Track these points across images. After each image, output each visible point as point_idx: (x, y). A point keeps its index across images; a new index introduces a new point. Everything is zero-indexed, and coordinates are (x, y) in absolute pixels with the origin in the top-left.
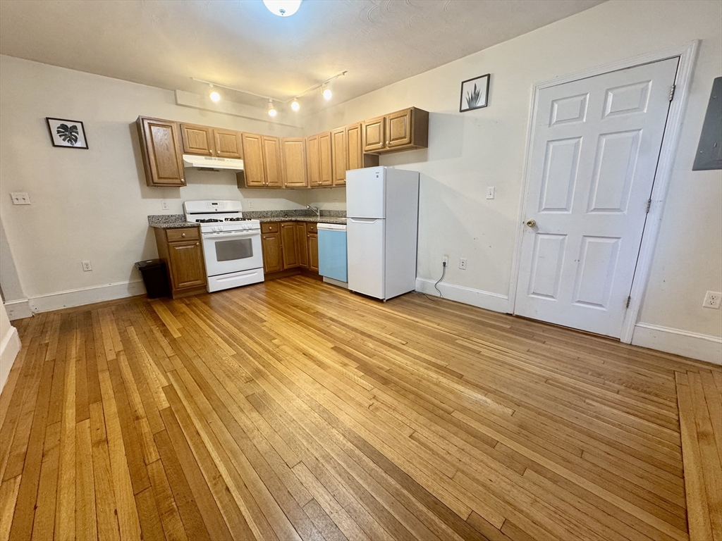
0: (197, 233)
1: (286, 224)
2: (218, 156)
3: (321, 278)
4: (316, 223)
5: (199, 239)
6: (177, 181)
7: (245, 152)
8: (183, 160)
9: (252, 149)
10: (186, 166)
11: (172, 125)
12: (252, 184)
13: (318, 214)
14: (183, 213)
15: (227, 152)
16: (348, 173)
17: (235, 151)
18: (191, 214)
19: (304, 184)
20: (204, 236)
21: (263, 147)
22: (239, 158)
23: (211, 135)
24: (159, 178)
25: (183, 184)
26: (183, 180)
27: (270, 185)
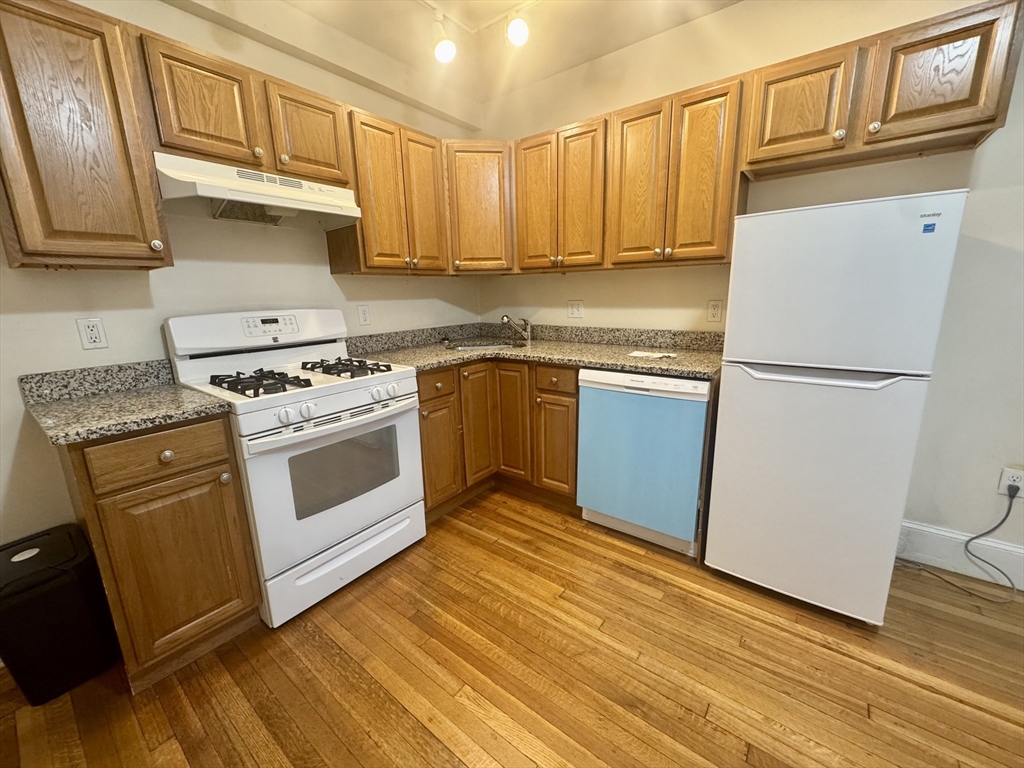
0: (222, 439)
1: (473, 367)
2: (282, 172)
3: (576, 513)
4: (576, 369)
5: (231, 458)
6: (137, 248)
7: (360, 169)
8: (155, 174)
9: (375, 162)
10: (168, 194)
11: (105, 28)
12: (377, 261)
13: (527, 334)
14: (162, 356)
15: (309, 161)
16: (741, 223)
17: (333, 161)
18: (193, 357)
19: (503, 263)
20: (247, 447)
21: (405, 158)
22: (342, 183)
23: (256, 100)
24: (51, 232)
25: (161, 259)
26: (157, 243)
27: (423, 263)
